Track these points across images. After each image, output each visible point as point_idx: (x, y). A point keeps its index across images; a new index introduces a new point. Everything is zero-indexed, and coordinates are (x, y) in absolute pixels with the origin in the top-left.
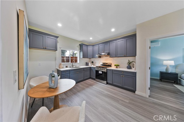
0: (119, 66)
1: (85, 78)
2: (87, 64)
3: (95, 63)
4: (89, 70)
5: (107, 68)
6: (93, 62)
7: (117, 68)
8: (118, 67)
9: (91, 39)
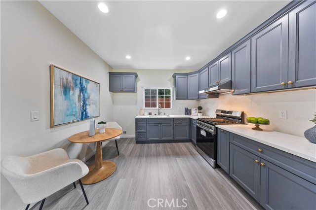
0: (266, 122)
1: (177, 138)
2: (188, 111)
3: (208, 109)
4: (188, 124)
5: (217, 126)
6: (200, 108)
7: (257, 128)
8: (261, 126)
9: (188, 58)
